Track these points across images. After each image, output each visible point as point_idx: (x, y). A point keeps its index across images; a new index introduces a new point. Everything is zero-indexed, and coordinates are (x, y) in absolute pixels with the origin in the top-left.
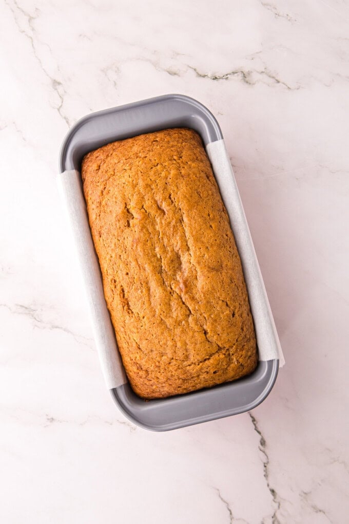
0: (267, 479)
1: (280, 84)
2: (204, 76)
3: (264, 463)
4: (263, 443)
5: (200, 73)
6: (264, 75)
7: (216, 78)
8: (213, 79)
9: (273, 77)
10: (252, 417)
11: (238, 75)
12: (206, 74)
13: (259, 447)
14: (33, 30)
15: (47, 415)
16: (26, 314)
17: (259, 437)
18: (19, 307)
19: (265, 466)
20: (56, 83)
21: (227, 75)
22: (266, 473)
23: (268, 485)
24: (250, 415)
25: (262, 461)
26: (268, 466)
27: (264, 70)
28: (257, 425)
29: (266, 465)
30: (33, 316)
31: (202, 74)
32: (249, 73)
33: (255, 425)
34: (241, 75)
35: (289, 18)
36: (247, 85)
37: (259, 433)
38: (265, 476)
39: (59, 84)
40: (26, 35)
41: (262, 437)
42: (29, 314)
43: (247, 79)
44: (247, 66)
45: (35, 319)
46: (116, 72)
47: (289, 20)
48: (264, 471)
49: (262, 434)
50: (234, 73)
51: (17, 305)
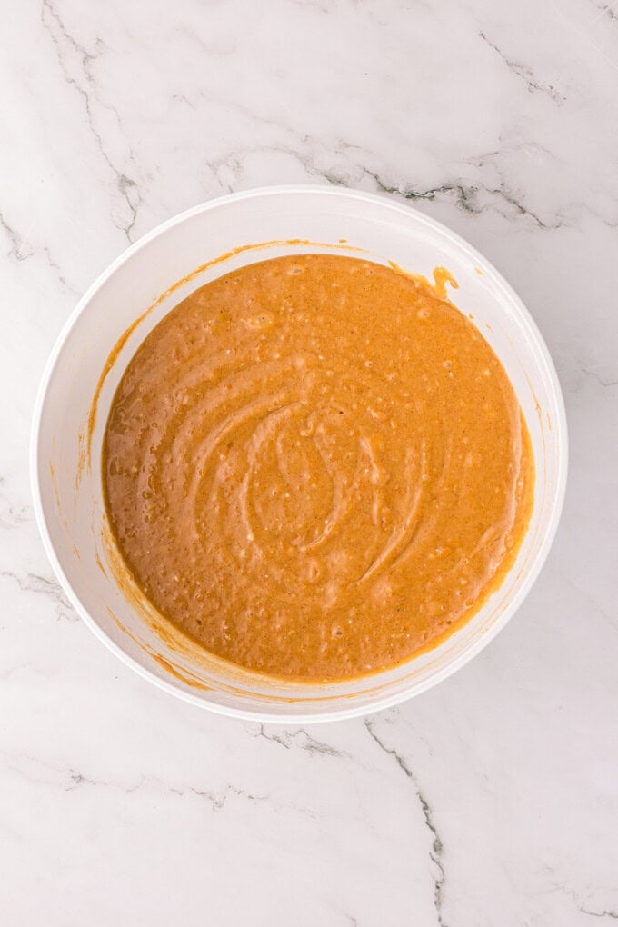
0: (438, 909)
1: (527, 215)
2: (392, 190)
3: (437, 882)
4: (438, 847)
5: (385, 184)
6: (499, 198)
7: (413, 195)
8: (408, 197)
9: (515, 202)
10: (424, 802)
11: (452, 193)
12: (396, 187)
13: (430, 854)
14: (90, 78)
15: (71, 770)
16: (47, 592)
17: (431, 837)
18: (35, 579)
19: (438, 887)
20: (125, 182)
21: (432, 191)
22: (439, 898)
23: (440, 919)
24: (420, 797)
25: (433, 877)
26: (442, 887)
27: (499, 187)
28: (430, 816)
29: (439, 885)
30: (58, 597)
31: (389, 186)
32: (473, 190)
33: (427, 815)
34: (457, 193)
35: (553, 93)
36: (466, 213)
37: (433, 829)
38: (435, 903)
39: (131, 183)
40: (78, 88)
41: (437, 837)
42: (52, 592)
43: (467, 202)
44: (469, 177)
45: (62, 601)
46: (234, 170)
47: (554, 97)
48: (436, 895)
49: (437, 832)
50: (445, 188)
51: (32, 575)
